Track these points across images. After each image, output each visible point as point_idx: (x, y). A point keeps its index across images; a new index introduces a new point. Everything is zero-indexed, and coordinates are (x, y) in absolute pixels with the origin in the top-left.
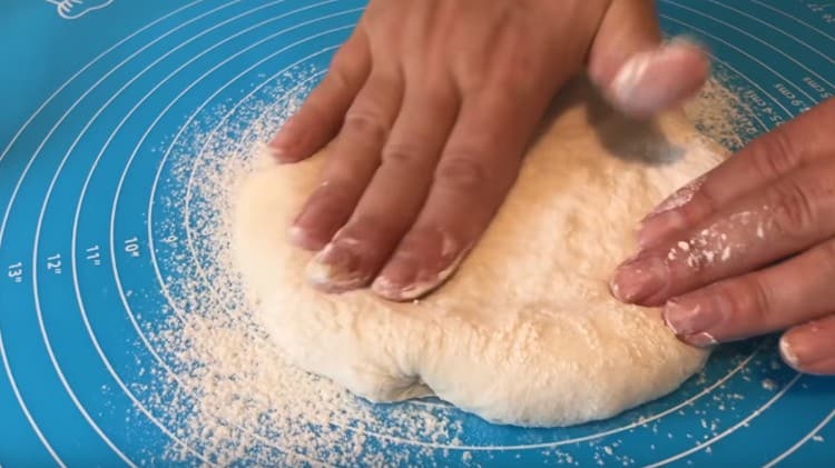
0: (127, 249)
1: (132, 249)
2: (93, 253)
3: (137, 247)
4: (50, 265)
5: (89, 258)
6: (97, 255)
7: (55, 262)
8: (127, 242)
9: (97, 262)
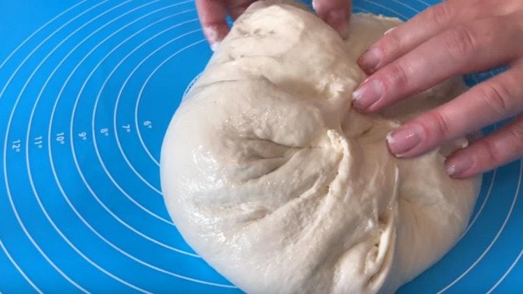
0: (58, 139)
1: (60, 138)
2: (38, 141)
3: (63, 138)
4: (14, 146)
5: (36, 143)
6: (41, 142)
7: (16, 144)
8: (58, 135)
9: (40, 147)
